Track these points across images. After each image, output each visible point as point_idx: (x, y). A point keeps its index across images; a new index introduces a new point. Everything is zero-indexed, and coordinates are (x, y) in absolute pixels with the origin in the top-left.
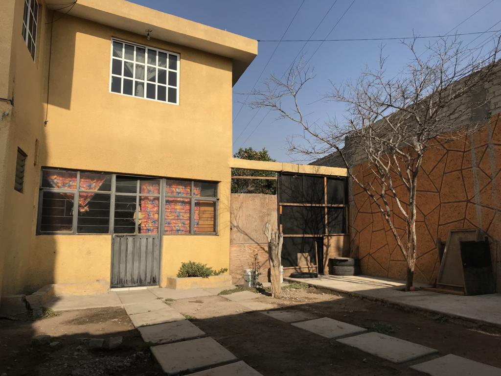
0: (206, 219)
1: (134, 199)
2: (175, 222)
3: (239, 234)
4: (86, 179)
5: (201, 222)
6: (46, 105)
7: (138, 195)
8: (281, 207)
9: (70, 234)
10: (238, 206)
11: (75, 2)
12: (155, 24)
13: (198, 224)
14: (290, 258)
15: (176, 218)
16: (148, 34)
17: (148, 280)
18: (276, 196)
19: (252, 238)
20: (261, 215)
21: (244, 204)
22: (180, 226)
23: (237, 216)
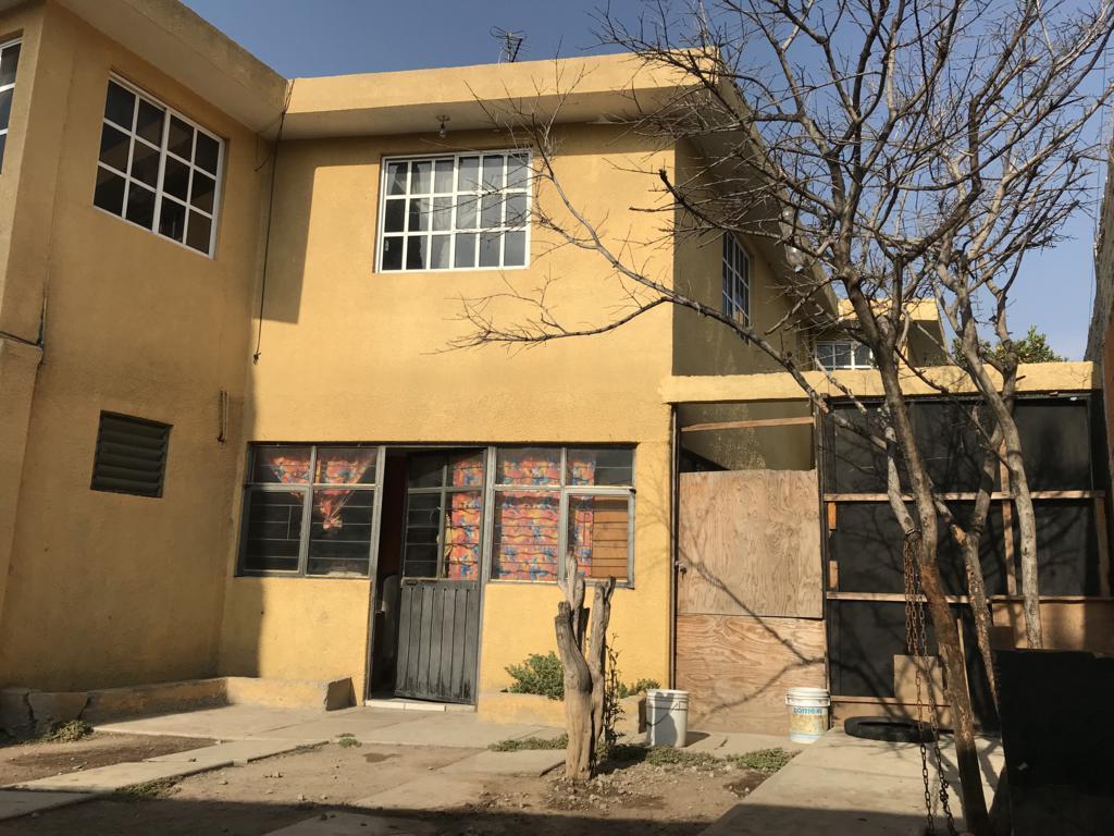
0: (612, 544)
1: (436, 498)
2: (526, 550)
3: (703, 586)
4: (337, 460)
5: (599, 553)
6: (257, 321)
7: (443, 490)
8: (832, 509)
9: (293, 576)
10: (703, 506)
11: (284, 113)
12: (439, 100)
13: (589, 556)
14: (865, 669)
15: (531, 540)
16: (443, 126)
17: (456, 689)
18: (814, 474)
19: (741, 599)
20: (769, 531)
21: (719, 500)
22: (539, 560)
23: (698, 536)
